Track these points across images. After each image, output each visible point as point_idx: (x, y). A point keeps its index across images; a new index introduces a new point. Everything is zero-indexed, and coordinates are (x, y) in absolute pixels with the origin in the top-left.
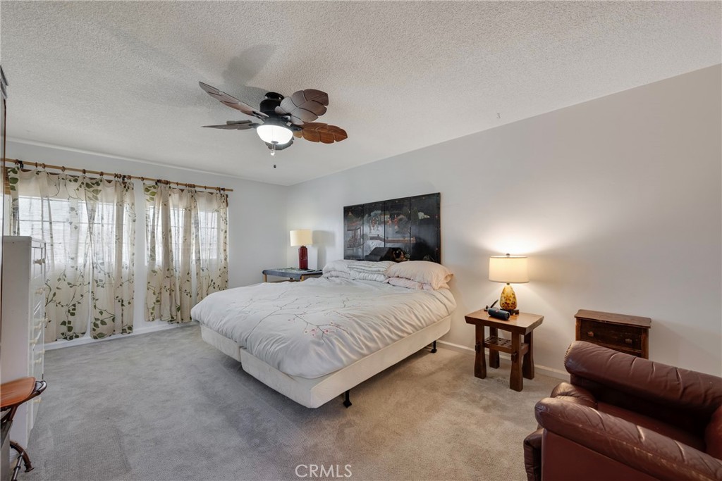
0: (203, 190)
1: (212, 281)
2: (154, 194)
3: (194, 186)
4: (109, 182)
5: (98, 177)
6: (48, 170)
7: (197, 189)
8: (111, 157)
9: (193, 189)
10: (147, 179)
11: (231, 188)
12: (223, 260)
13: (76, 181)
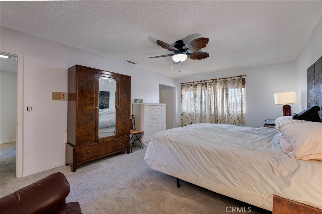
0: (230, 79)
1: (234, 121)
2: (211, 85)
3: (226, 78)
4: (199, 84)
5: (196, 83)
6: (187, 84)
7: (227, 79)
8: (197, 76)
9: (226, 80)
10: (209, 80)
11: (245, 75)
12: (241, 112)
13: (192, 85)
